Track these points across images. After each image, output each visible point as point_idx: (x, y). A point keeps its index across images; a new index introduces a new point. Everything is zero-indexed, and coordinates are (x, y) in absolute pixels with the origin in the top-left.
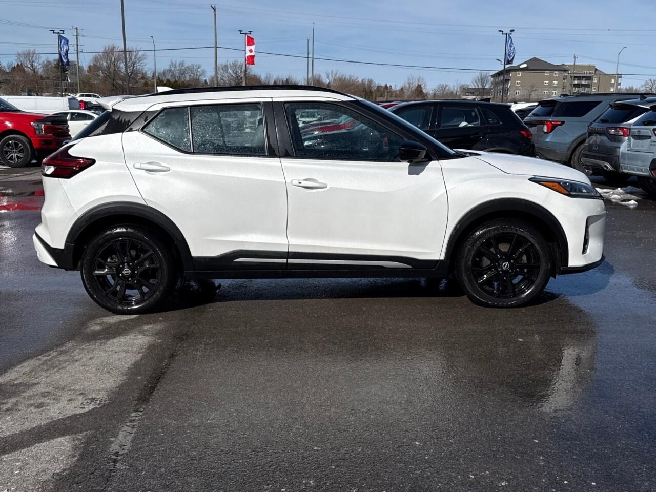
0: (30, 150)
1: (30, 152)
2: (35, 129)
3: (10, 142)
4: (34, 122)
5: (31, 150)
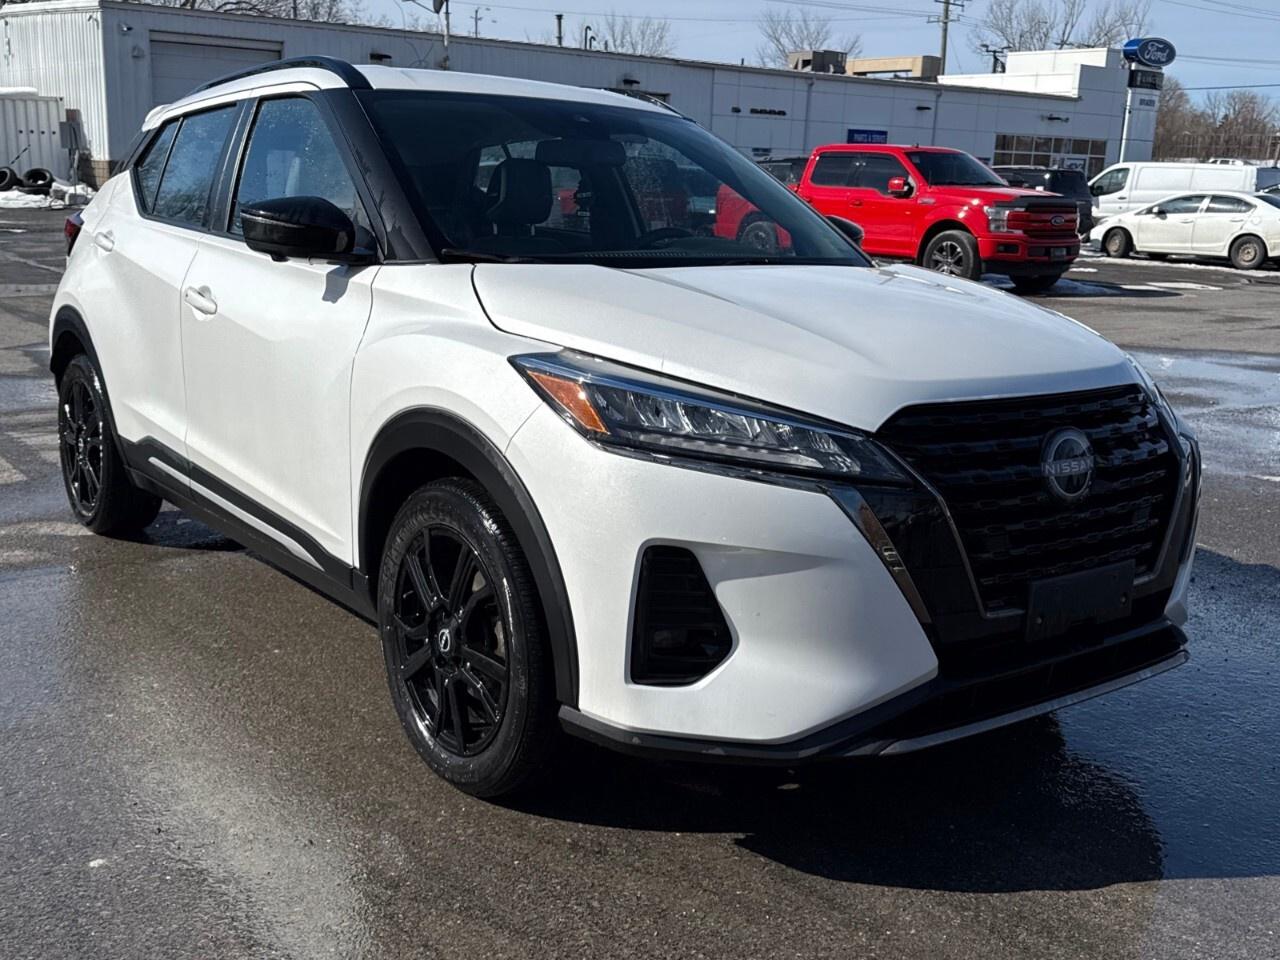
0: (971, 261)
1: (971, 265)
2: (988, 222)
3: (944, 244)
4: (990, 206)
5: (974, 261)
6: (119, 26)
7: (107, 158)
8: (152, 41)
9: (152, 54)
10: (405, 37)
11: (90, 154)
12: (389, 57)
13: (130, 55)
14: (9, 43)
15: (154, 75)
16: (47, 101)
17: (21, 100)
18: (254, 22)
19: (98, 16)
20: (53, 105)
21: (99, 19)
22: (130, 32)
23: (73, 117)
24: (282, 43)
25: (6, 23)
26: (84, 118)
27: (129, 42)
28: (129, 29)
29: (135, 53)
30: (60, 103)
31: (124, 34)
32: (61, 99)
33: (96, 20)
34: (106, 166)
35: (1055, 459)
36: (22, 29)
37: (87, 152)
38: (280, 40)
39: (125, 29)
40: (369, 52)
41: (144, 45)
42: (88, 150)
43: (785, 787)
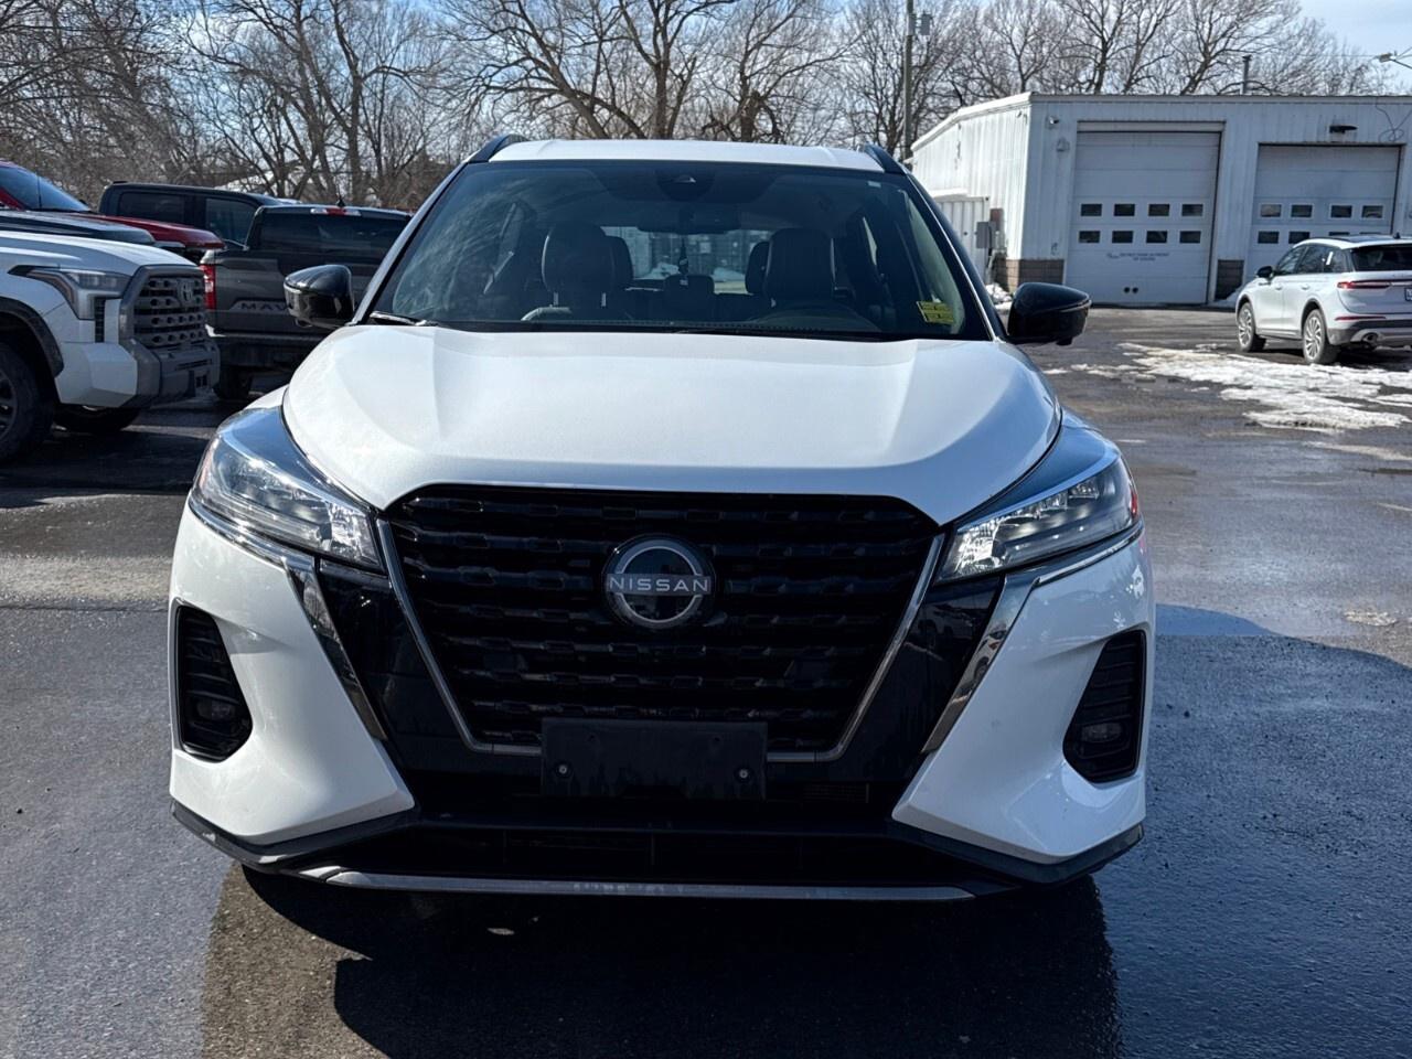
6: (1047, 119)
7: (1019, 257)
8: (1079, 132)
9: (1077, 145)
10: (1377, 104)
11: (1006, 254)
12: (1354, 128)
13: (1055, 148)
14: (959, 147)
15: (1077, 168)
16: (973, 201)
17: (949, 202)
18: (1193, 103)
19: (1028, 111)
20: (978, 206)
21: (1029, 115)
22: (1058, 125)
23: (997, 216)
24: (1224, 123)
25: (960, 127)
26: (1006, 217)
27: (1056, 135)
28: (1056, 122)
29: (1060, 147)
30: (986, 203)
31: (1051, 127)
32: (987, 199)
33: (1025, 116)
34: (1017, 265)
35: (626, 571)
36: (971, 131)
37: (1003, 252)
38: (1222, 119)
39: (1052, 122)
40: (1329, 124)
41: (1071, 137)
42: (1005, 249)
43: (495, 931)
